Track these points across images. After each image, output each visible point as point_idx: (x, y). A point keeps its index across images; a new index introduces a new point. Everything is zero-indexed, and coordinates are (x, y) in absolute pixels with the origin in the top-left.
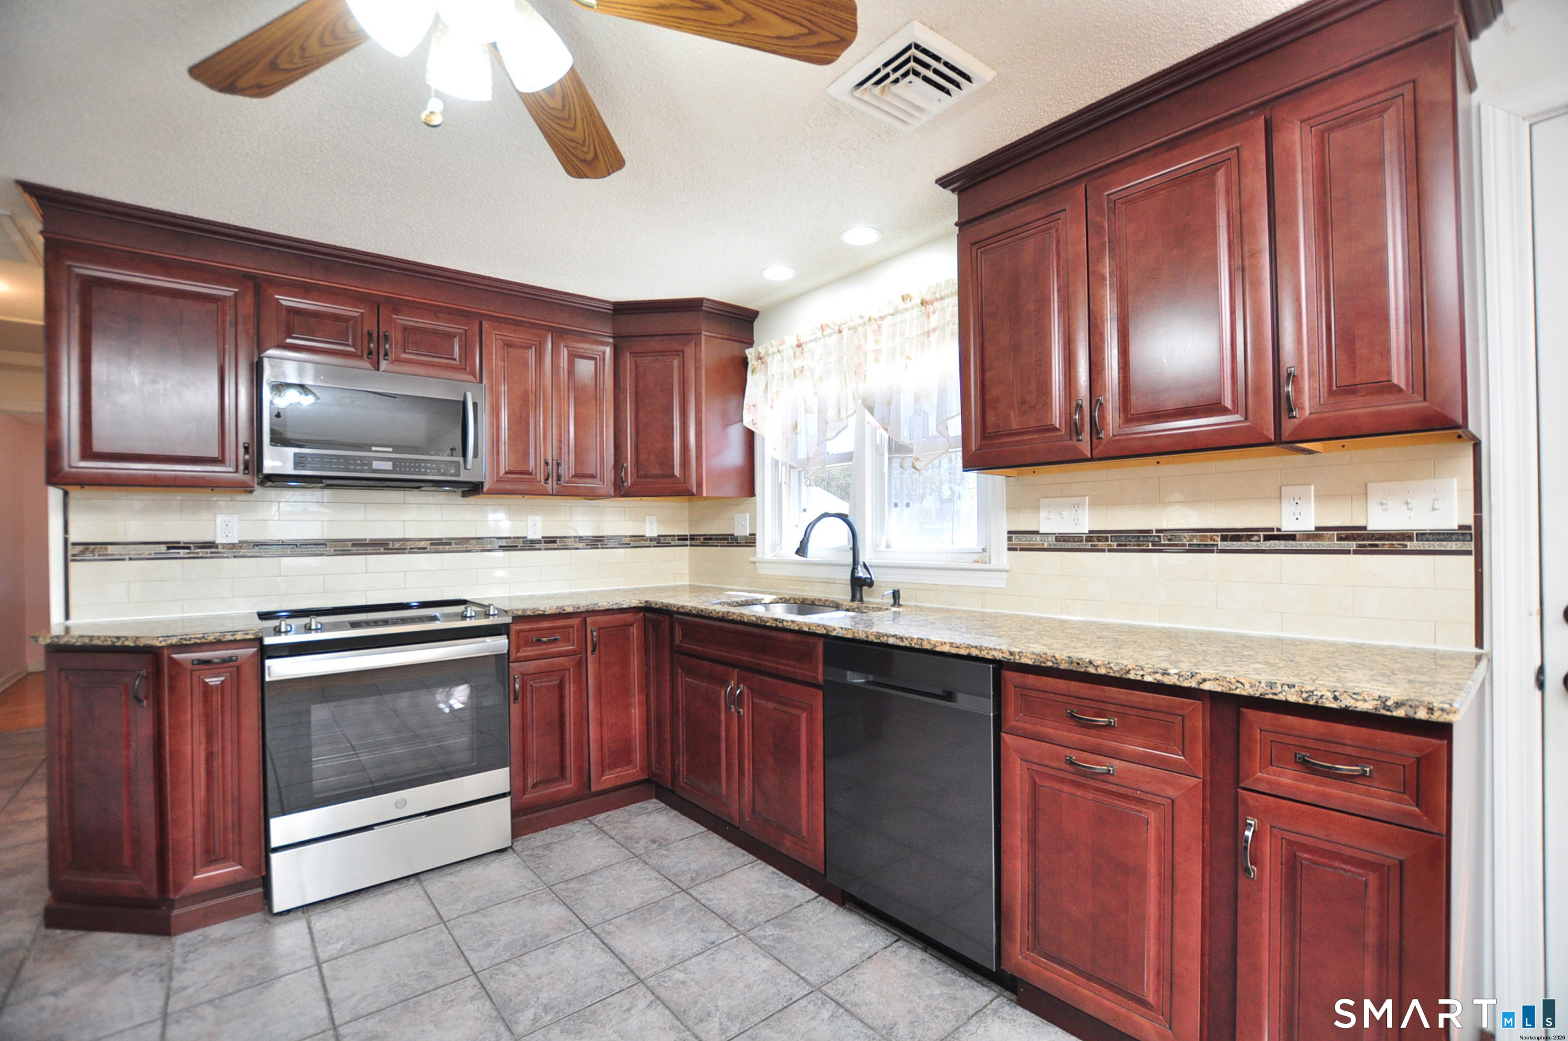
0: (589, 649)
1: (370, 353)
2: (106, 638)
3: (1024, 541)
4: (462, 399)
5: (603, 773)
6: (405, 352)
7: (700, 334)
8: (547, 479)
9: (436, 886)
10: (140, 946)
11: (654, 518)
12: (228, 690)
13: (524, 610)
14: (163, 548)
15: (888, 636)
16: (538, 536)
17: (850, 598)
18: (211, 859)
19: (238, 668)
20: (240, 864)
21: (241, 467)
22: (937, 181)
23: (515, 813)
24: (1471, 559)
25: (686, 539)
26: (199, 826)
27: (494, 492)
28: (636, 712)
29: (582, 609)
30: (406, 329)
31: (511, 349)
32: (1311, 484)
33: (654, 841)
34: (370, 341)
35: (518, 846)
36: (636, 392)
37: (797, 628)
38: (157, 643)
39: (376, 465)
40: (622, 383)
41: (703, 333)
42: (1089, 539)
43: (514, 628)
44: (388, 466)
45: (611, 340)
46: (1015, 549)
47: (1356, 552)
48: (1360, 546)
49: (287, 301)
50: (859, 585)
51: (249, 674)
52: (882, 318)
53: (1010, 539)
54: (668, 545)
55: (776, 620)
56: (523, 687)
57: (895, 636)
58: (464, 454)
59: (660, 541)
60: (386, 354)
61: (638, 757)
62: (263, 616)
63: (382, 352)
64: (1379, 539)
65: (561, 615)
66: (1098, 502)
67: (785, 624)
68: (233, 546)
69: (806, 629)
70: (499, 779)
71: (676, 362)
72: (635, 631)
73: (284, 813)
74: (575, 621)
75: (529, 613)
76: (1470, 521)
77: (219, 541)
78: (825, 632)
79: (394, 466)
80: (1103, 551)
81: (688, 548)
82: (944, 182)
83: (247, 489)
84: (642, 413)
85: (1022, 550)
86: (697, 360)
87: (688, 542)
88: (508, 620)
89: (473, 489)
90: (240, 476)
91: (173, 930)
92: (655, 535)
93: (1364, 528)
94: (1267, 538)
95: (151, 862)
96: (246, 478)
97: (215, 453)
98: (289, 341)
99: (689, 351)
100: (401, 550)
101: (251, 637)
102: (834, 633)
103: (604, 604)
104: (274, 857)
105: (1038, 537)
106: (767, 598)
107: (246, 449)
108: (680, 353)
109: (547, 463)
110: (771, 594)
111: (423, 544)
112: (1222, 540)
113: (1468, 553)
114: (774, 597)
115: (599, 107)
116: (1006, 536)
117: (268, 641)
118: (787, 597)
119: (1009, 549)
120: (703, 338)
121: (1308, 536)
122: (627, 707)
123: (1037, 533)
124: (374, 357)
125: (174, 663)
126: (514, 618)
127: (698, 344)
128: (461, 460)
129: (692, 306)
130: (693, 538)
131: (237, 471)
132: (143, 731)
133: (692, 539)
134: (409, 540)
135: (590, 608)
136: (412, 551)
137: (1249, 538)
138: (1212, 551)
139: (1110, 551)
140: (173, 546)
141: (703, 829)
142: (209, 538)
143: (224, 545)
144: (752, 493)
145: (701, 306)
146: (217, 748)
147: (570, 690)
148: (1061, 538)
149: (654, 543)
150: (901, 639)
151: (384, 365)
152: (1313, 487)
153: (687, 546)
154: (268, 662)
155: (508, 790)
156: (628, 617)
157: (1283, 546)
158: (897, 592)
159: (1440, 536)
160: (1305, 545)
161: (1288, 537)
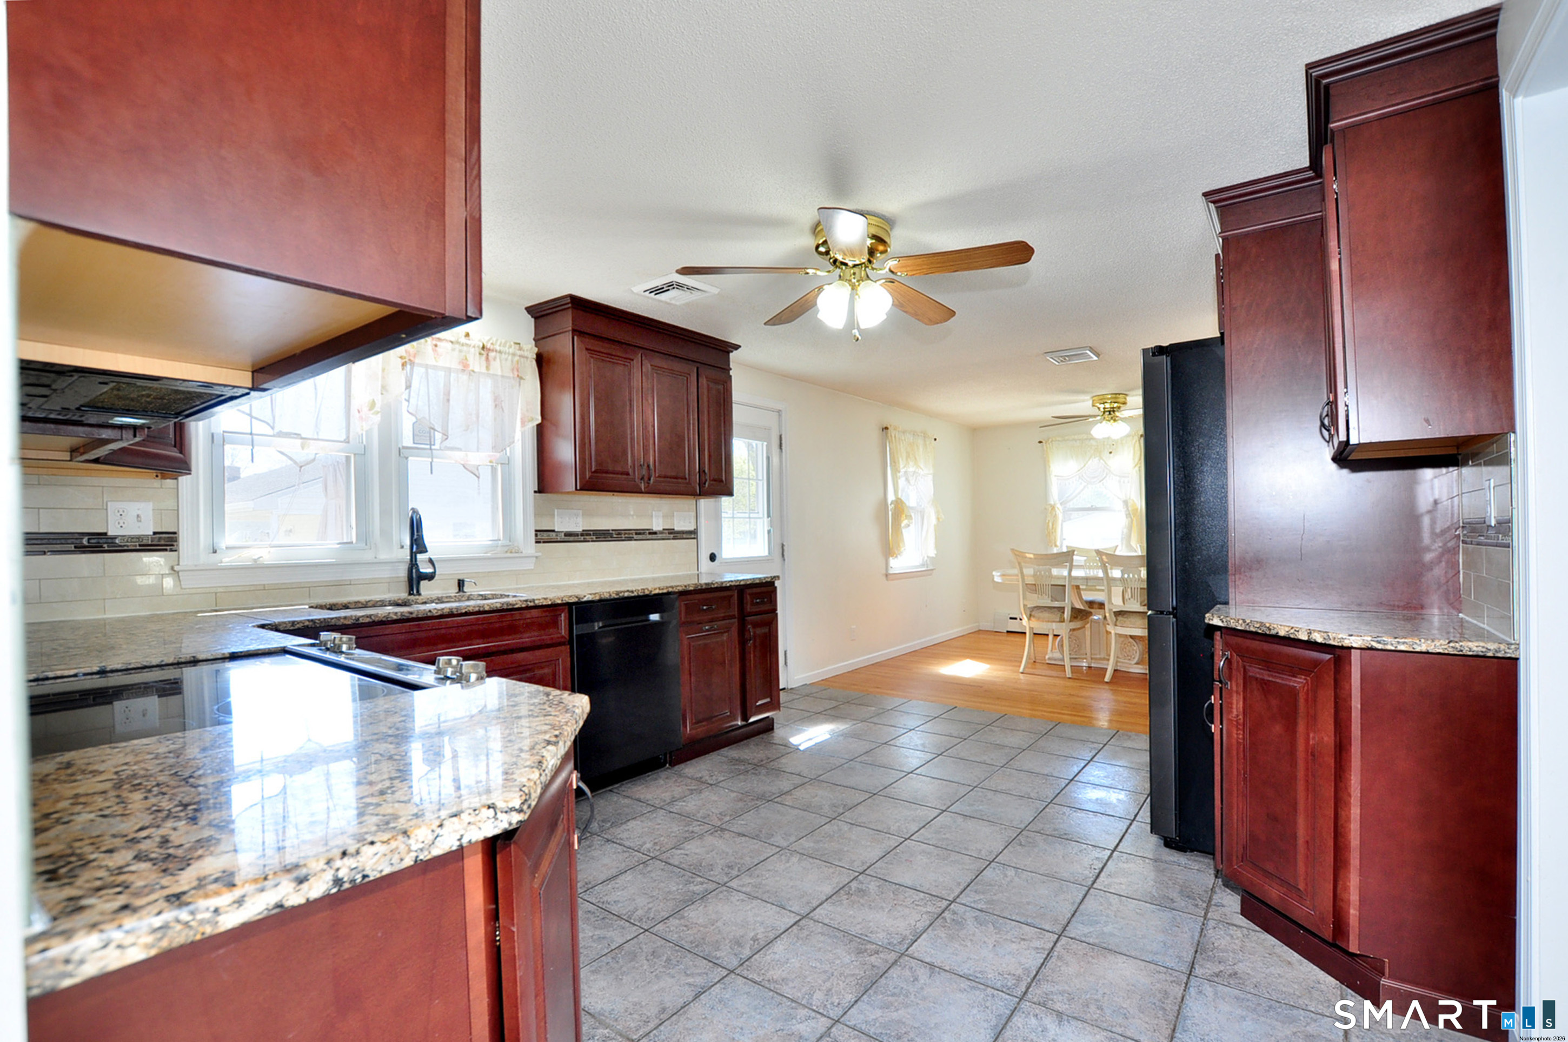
3: (545, 536)
15: (624, 592)
17: (457, 590)
24: (693, 540)
37: (550, 603)
42: (582, 535)
46: (539, 542)
47: (673, 539)
48: (673, 536)
50: (419, 580)
53: (536, 535)
55: (526, 601)
57: (628, 591)
64: (677, 534)
66: (587, 514)
67: (537, 602)
69: (559, 602)
76: (696, 528)
78: (577, 600)
80: (588, 541)
85: (544, 542)
94: (649, 533)
102: (585, 599)
105: (554, 534)
112: (636, 534)
113: (694, 538)
116: (534, 533)
119: (537, 542)
121: (661, 533)
123: (553, 531)
137: (644, 533)
138: (631, 540)
139: (592, 541)
148: (568, 534)
150: (632, 592)
152: (662, 512)
157: (654, 536)
158: (463, 581)
159: (690, 532)
160: (660, 536)
161: (655, 533)
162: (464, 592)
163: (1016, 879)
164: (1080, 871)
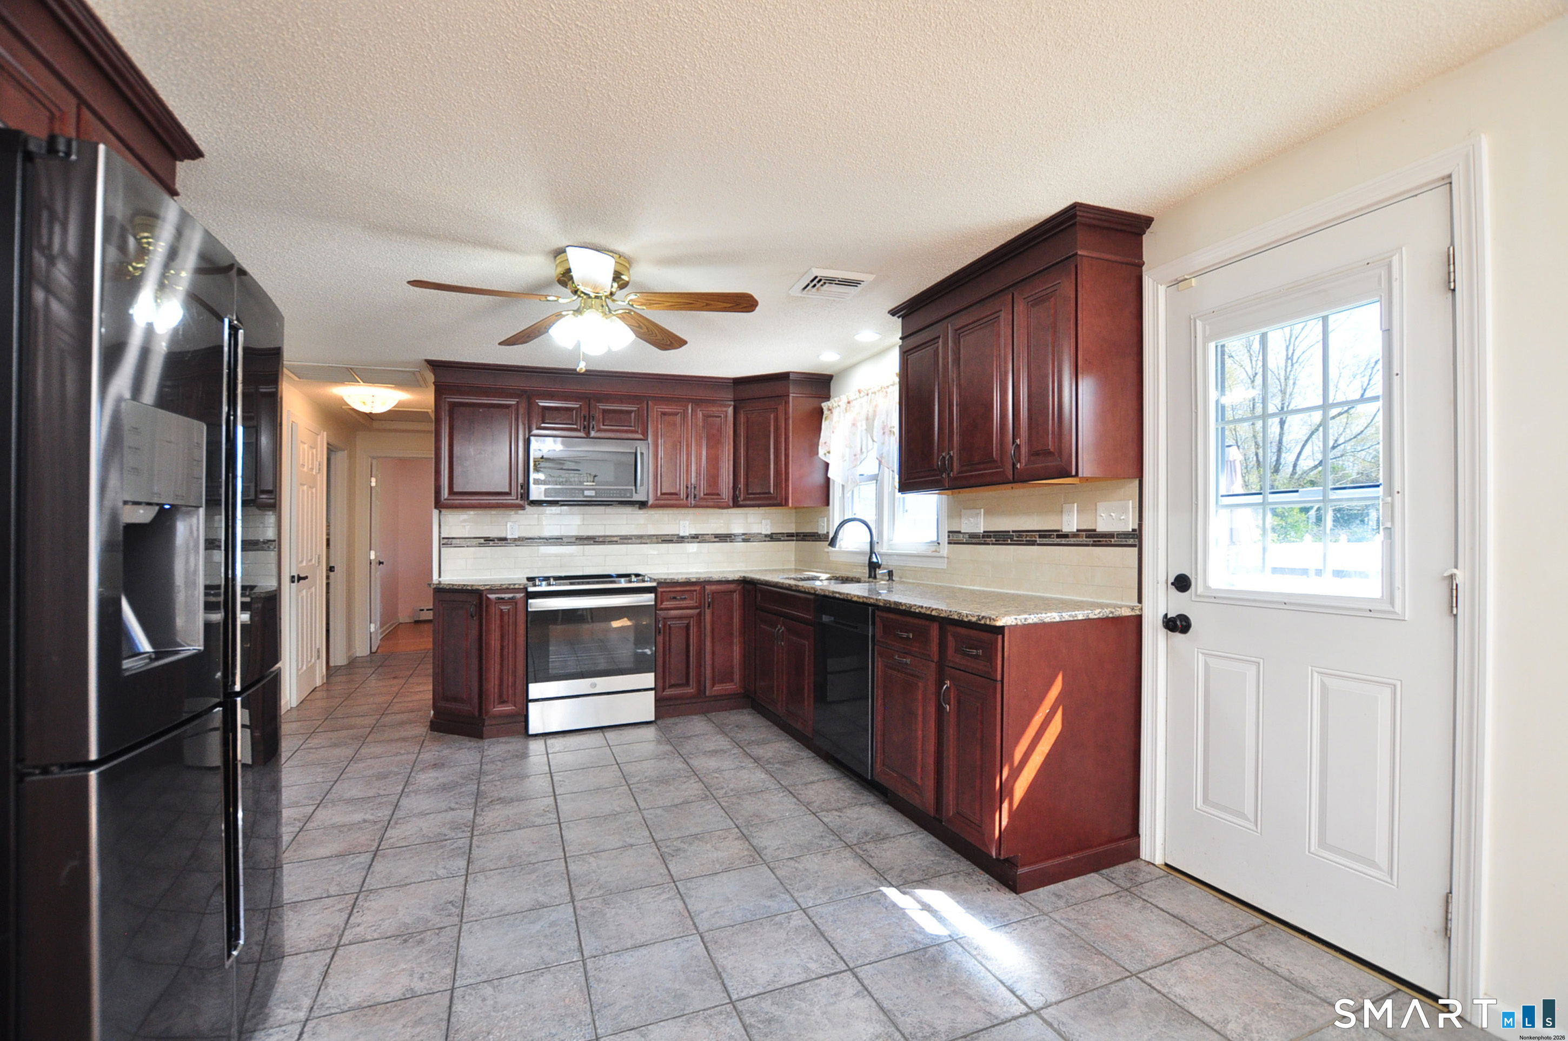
0: (707, 605)
1: (584, 428)
2: (459, 585)
3: (955, 537)
4: (634, 451)
5: (713, 686)
6: (604, 425)
7: (789, 396)
8: (687, 497)
9: (610, 735)
10: (470, 741)
11: (769, 521)
12: (511, 614)
13: (665, 579)
14: (482, 541)
15: (836, 593)
16: (687, 534)
18: (502, 702)
19: (516, 603)
20: (515, 706)
21: (519, 496)
22: (889, 312)
23: (658, 701)
24: (1136, 549)
25: (793, 536)
26: (497, 683)
27: (655, 506)
28: (737, 649)
29: (702, 580)
30: (604, 411)
31: (666, 417)
32: (1074, 503)
33: (737, 726)
34: (585, 420)
35: (659, 722)
36: (747, 437)
38: (480, 588)
39: (587, 493)
40: (738, 431)
41: (791, 395)
42: (983, 536)
43: (660, 590)
44: (592, 493)
45: (732, 403)
46: (951, 544)
47: (1093, 545)
48: (1094, 541)
49: (543, 404)
50: (873, 567)
51: (521, 606)
52: (888, 387)
53: (949, 536)
54: (779, 540)
55: (796, 586)
56: (664, 626)
57: (839, 593)
58: (636, 485)
59: (772, 537)
60: (593, 428)
61: (737, 677)
62: (529, 579)
63: (591, 426)
64: (1102, 537)
65: (688, 583)
66: (988, 513)
68: (515, 540)
70: (648, 679)
71: (772, 416)
72: (736, 596)
73: (536, 682)
74: (697, 588)
75: (668, 581)
76: (1136, 527)
77: (509, 536)
78: (814, 592)
79: (596, 493)
80: (988, 544)
81: (794, 542)
82: (893, 312)
83: (522, 507)
84: (750, 452)
85: (954, 544)
86: (786, 413)
87: (795, 538)
88: (654, 584)
89: (643, 505)
90: (519, 502)
91: (484, 736)
92: (769, 533)
93: (1095, 530)
94: (1058, 536)
95: (476, 699)
96: (521, 502)
97: (507, 490)
98: (543, 425)
99: (781, 408)
100: (603, 543)
101: (522, 587)
102: (817, 592)
103: (716, 577)
104: (530, 705)
105: (961, 536)
106: (824, 576)
107: (522, 486)
108: (775, 410)
109: (687, 487)
110: (826, 573)
111: (615, 539)
112: (1040, 537)
113: (1134, 546)
114: (828, 576)
115: (667, 328)
116: (947, 534)
117: (531, 589)
118: (838, 575)
120: (791, 399)
121: (1075, 535)
122: (731, 644)
123: (959, 532)
124: (587, 429)
125: (488, 598)
126: (658, 583)
127: (787, 403)
128: (633, 488)
129: (783, 377)
130: (798, 534)
131: (517, 499)
132: (474, 632)
133: (797, 536)
134: (608, 536)
135: (707, 579)
136: (611, 542)
137: (1049, 536)
138: (1033, 545)
139: (993, 544)
140: (487, 539)
141: (770, 724)
142: (503, 535)
143: (511, 539)
144: (828, 504)
145: (789, 377)
146: (505, 644)
147: (693, 630)
148: (972, 536)
149: (769, 539)
150: (841, 594)
151: (593, 434)
152: (1076, 505)
153: (793, 540)
154: (530, 601)
155: (653, 686)
156: (732, 587)
157: (1063, 541)
158: (892, 571)
159: (1125, 535)
160: (1072, 540)
161: (1066, 536)
162: (893, 580)
163: (433, 869)
164: (373, 903)
